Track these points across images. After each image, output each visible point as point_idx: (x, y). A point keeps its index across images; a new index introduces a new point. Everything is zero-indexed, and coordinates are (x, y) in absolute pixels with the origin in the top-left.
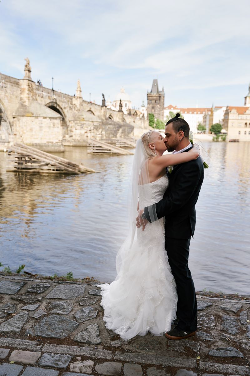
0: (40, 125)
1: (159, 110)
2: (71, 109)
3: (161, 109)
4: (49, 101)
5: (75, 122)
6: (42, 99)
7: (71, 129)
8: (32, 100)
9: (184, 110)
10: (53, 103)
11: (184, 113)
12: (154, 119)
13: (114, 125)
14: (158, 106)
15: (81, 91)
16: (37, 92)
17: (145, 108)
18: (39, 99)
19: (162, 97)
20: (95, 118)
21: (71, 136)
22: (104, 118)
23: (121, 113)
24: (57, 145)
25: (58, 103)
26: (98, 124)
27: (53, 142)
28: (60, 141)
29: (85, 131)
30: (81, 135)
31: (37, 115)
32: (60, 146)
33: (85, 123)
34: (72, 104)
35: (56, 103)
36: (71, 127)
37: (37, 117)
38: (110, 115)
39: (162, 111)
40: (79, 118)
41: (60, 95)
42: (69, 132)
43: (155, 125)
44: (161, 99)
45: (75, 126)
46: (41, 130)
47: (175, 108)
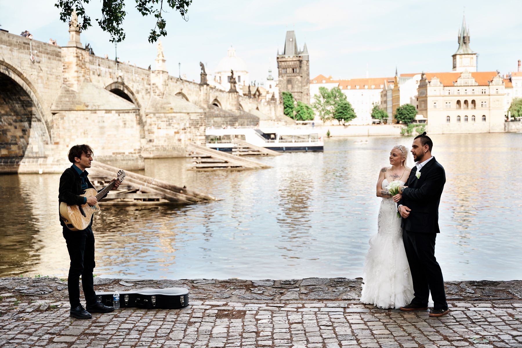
0: (101, 124)
1: (300, 85)
2: (149, 92)
3: (305, 84)
4: (111, 81)
5: (157, 115)
6: (100, 78)
7: (150, 128)
8: (84, 82)
9: (346, 84)
10: (117, 85)
11: (346, 88)
12: (293, 102)
13: (225, 117)
14: (299, 78)
15: (164, 61)
16: (92, 67)
17: (273, 83)
18: (94, 78)
19: (304, 62)
20: (190, 107)
21: (150, 141)
22: (205, 106)
23: (234, 95)
24: (132, 158)
25: (126, 84)
26: (198, 118)
27: (124, 153)
28: (137, 152)
29: (176, 130)
30: (168, 138)
31: (94, 108)
32: (137, 159)
33: (175, 117)
34: (150, 85)
35: (123, 84)
36: (151, 125)
37: (94, 111)
38: (216, 100)
39: (306, 87)
40: (164, 108)
41: (129, 69)
42: (146, 133)
43: (295, 113)
44: (302, 65)
45: (156, 123)
46: (102, 133)
47: (329, 81)
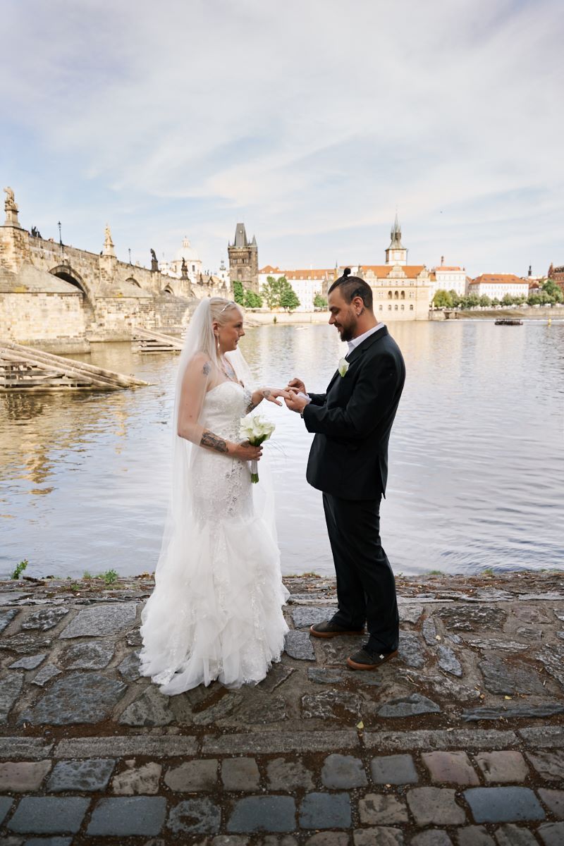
0: (43, 307)
1: (249, 274)
2: (98, 277)
3: (254, 274)
4: (56, 265)
5: (107, 299)
6: (43, 261)
7: (100, 312)
8: (24, 263)
9: (291, 274)
10: (63, 268)
11: (291, 278)
12: (243, 290)
13: (176, 302)
14: (248, 268)
15: (112, 246)
16: (33, 249)
17: (226, 273)
18: (37, 261)
19: (253, 253)
20: (141, 292)
21: (101, 325)
22: (157, 292)
23: (186, 282)
24: (76, 341)
25: (73, 267)
26: (148, 303)
27: (69, 337)
28: (82, 335)
29: (126, 315)
30: (118, 322)
31: (35, 290)
32: (82, 342)
33: (124, 302)
34: (99, 269)
35: (69, 267)
36: (101, 309)
37: (35, 294)
38: (168, 286)
39: (255, 277)
40: (113, 293)
41: (75, 253)
42: (97, 317)
43: (244, 301)
44: (252, 256)
45: (106, 307)
46: (45, 317)
47: (276, 271)
